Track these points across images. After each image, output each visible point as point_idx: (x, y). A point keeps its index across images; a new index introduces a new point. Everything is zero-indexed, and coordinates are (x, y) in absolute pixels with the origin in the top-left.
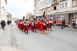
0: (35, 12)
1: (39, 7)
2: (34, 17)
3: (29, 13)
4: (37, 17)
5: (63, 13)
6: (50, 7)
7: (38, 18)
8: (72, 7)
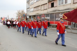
0: (28, 10)
1: (32, 4)
2: (26, 17)
3: (21, 11)
4: (30, 17)
5: (62, 11)
6: (47, 4)
7: (32, 18)
8: (74, 3)
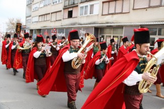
0: (28, 19)
1: (37, 10)
2: (25, 31)
4: (31, 31)
5: (84, 24)
6: (61, 11)
7: (35, 33)
8: (102, 15)
